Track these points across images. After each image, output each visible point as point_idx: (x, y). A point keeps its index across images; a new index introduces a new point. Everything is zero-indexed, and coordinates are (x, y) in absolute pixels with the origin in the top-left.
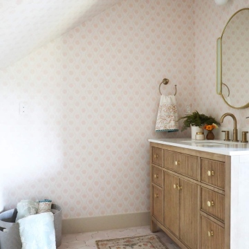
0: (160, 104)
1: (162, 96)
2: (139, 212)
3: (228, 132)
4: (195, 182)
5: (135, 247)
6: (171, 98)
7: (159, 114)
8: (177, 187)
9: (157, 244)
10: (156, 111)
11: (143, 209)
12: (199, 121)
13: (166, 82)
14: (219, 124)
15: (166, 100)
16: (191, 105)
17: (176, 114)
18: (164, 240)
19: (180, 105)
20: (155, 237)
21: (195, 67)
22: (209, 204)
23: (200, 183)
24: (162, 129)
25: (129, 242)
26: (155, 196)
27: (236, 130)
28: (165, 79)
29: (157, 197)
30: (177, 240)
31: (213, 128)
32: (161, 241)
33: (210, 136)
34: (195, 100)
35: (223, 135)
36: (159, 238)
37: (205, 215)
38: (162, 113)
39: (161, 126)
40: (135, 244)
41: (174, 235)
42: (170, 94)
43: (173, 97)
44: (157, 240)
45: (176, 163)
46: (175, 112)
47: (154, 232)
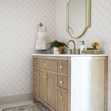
0: (38, 36)
1: (39, 32)
2: (27, 93)
3: (71, 50)
4: (54, 73)
5: (24, 110)
6: (43, 34)
7: (37, 42)
8: (46, 77)
9: (36, 108)
10: (36, 40)
11: (29, 91)
12: (57, 45)
13: (41, 25)
14: (67, 46)
15: (41, 34)
16: (54, 38)
17: (46, 42)
18: (40, 106)
19: (48, 37)
20: (35, 105)
21: (56, 18)
22: (61, 82)
23: (57, 73)
24: (39, 49)
25: (21, 108)
26: (35, 83)
27: (75, 49)
28: (41, 24)
29: (36, 84)
30: (46, 104)
31: (64, 48)
32: (38, 107)
33: (63, 52)
34: (56, 35)
35: (69, 51)
36: (37, 105)
37: (59, 88)
38: (39, 41)
39: (38, 48)
40: (24, 109)
41: (45, 102)
42: (43, 31)
43: (45, 33)
44: (36, 106)
45: (45, 64)
46: (45, 41)
47: (35, 103)
